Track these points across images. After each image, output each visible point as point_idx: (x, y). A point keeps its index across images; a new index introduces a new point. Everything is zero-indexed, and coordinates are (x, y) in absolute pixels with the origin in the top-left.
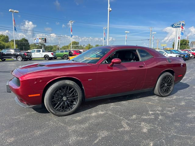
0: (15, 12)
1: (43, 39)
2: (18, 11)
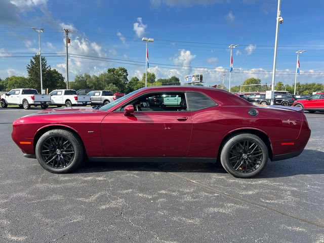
0: (149, 41)
1: (198, 76)
2: (152, 40)
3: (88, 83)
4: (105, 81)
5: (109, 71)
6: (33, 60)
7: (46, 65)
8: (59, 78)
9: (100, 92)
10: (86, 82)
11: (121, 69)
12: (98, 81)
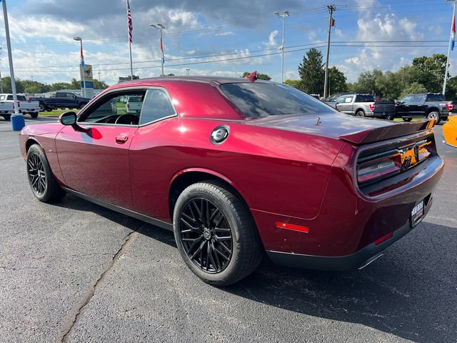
3: (376, 84)
4: (406, 78)
5: (416, 62)
6: (307, 57)
7: (321, 62)
8: (339, 79)
9: (352, 97)
10: (374, 82)
11: (437, 57)
12: (394, 80)
